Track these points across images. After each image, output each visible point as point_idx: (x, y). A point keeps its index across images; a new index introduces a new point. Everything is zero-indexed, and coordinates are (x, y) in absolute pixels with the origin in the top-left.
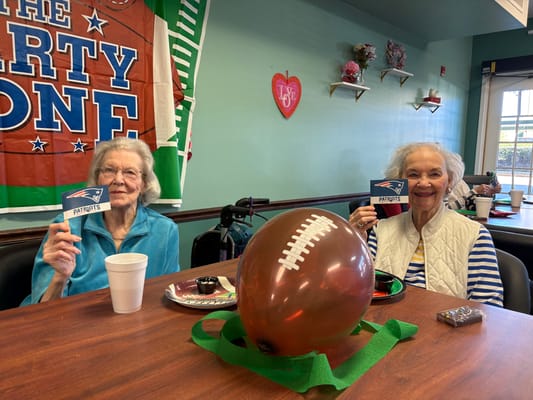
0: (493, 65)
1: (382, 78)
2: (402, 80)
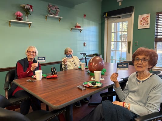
0: (107, 14)
1: (46, 19)
2: (60, 19)
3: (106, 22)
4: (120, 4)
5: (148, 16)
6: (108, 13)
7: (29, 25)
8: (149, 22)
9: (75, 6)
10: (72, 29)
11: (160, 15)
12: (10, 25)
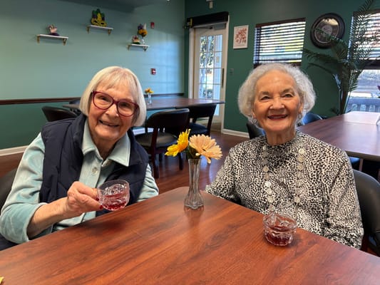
0: (191, 20)
1: (88, 30)
2: (109, 32)
3: (192, 34)
4: (211, 6)
5: (246, 30)
6: (194, 19)
7: (64, 41)
8: (247, 39)
9: (136, 9)
10: (129, 46)
11: (262, 27)
12: (38, 40)
